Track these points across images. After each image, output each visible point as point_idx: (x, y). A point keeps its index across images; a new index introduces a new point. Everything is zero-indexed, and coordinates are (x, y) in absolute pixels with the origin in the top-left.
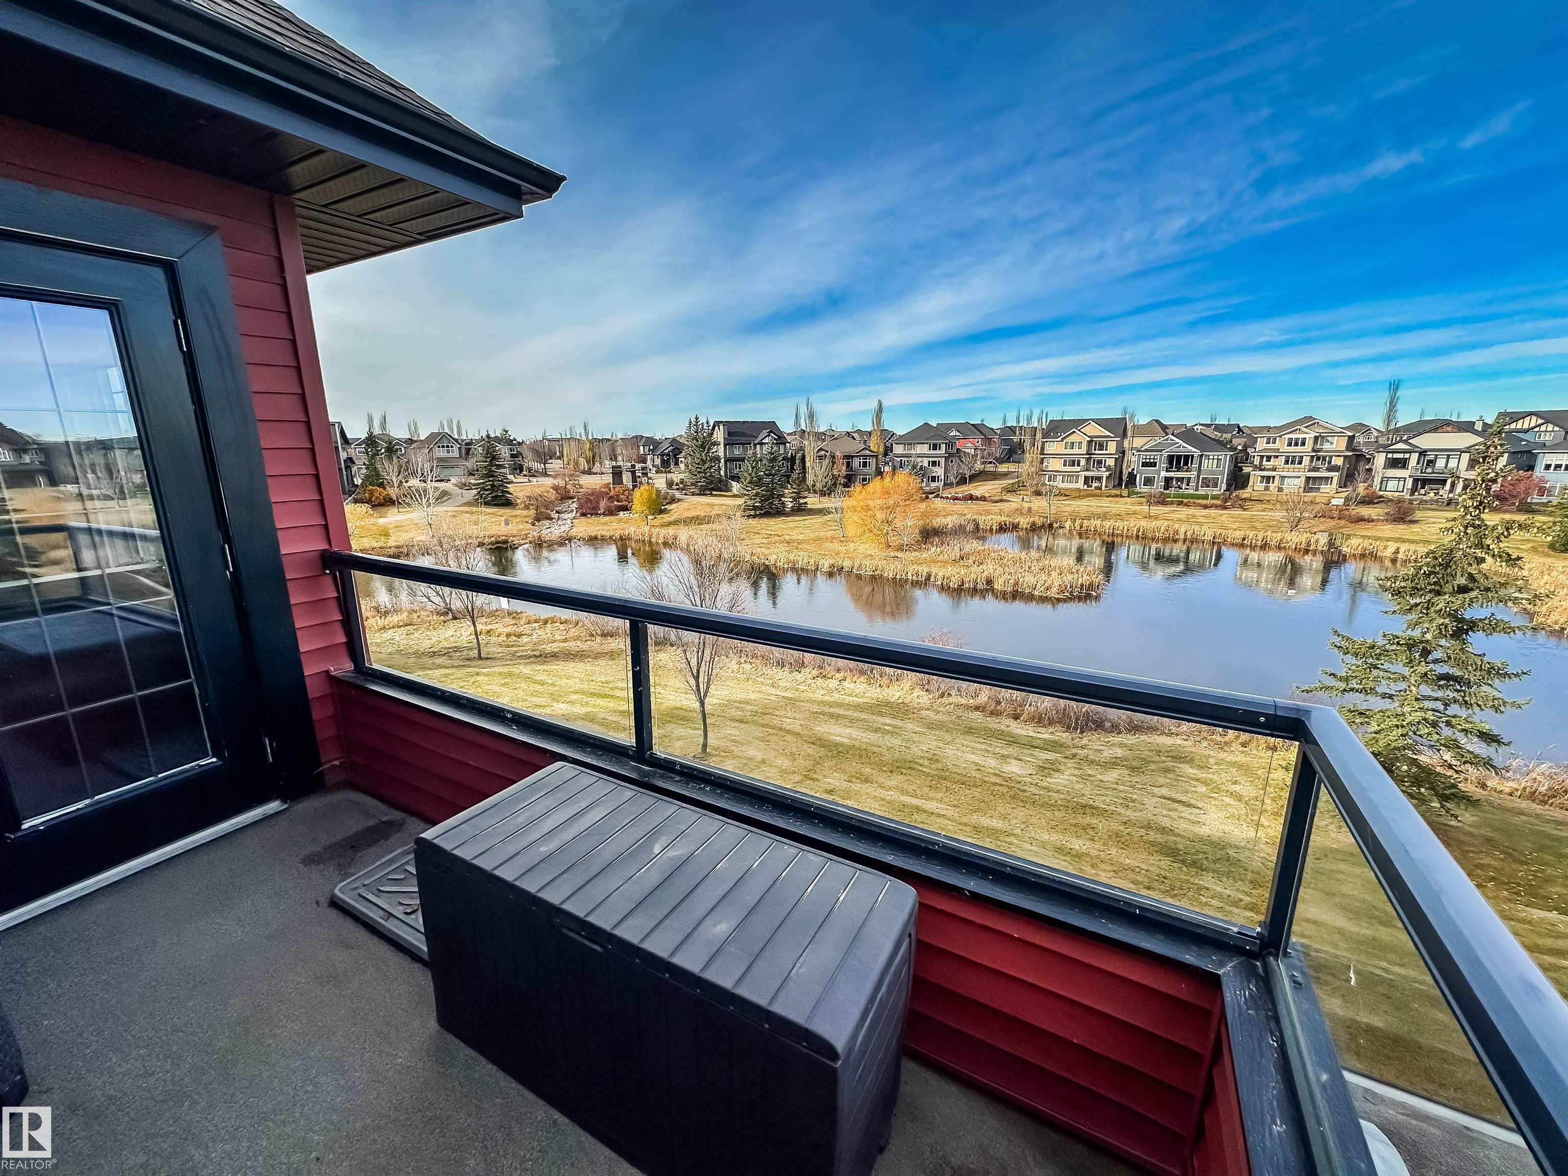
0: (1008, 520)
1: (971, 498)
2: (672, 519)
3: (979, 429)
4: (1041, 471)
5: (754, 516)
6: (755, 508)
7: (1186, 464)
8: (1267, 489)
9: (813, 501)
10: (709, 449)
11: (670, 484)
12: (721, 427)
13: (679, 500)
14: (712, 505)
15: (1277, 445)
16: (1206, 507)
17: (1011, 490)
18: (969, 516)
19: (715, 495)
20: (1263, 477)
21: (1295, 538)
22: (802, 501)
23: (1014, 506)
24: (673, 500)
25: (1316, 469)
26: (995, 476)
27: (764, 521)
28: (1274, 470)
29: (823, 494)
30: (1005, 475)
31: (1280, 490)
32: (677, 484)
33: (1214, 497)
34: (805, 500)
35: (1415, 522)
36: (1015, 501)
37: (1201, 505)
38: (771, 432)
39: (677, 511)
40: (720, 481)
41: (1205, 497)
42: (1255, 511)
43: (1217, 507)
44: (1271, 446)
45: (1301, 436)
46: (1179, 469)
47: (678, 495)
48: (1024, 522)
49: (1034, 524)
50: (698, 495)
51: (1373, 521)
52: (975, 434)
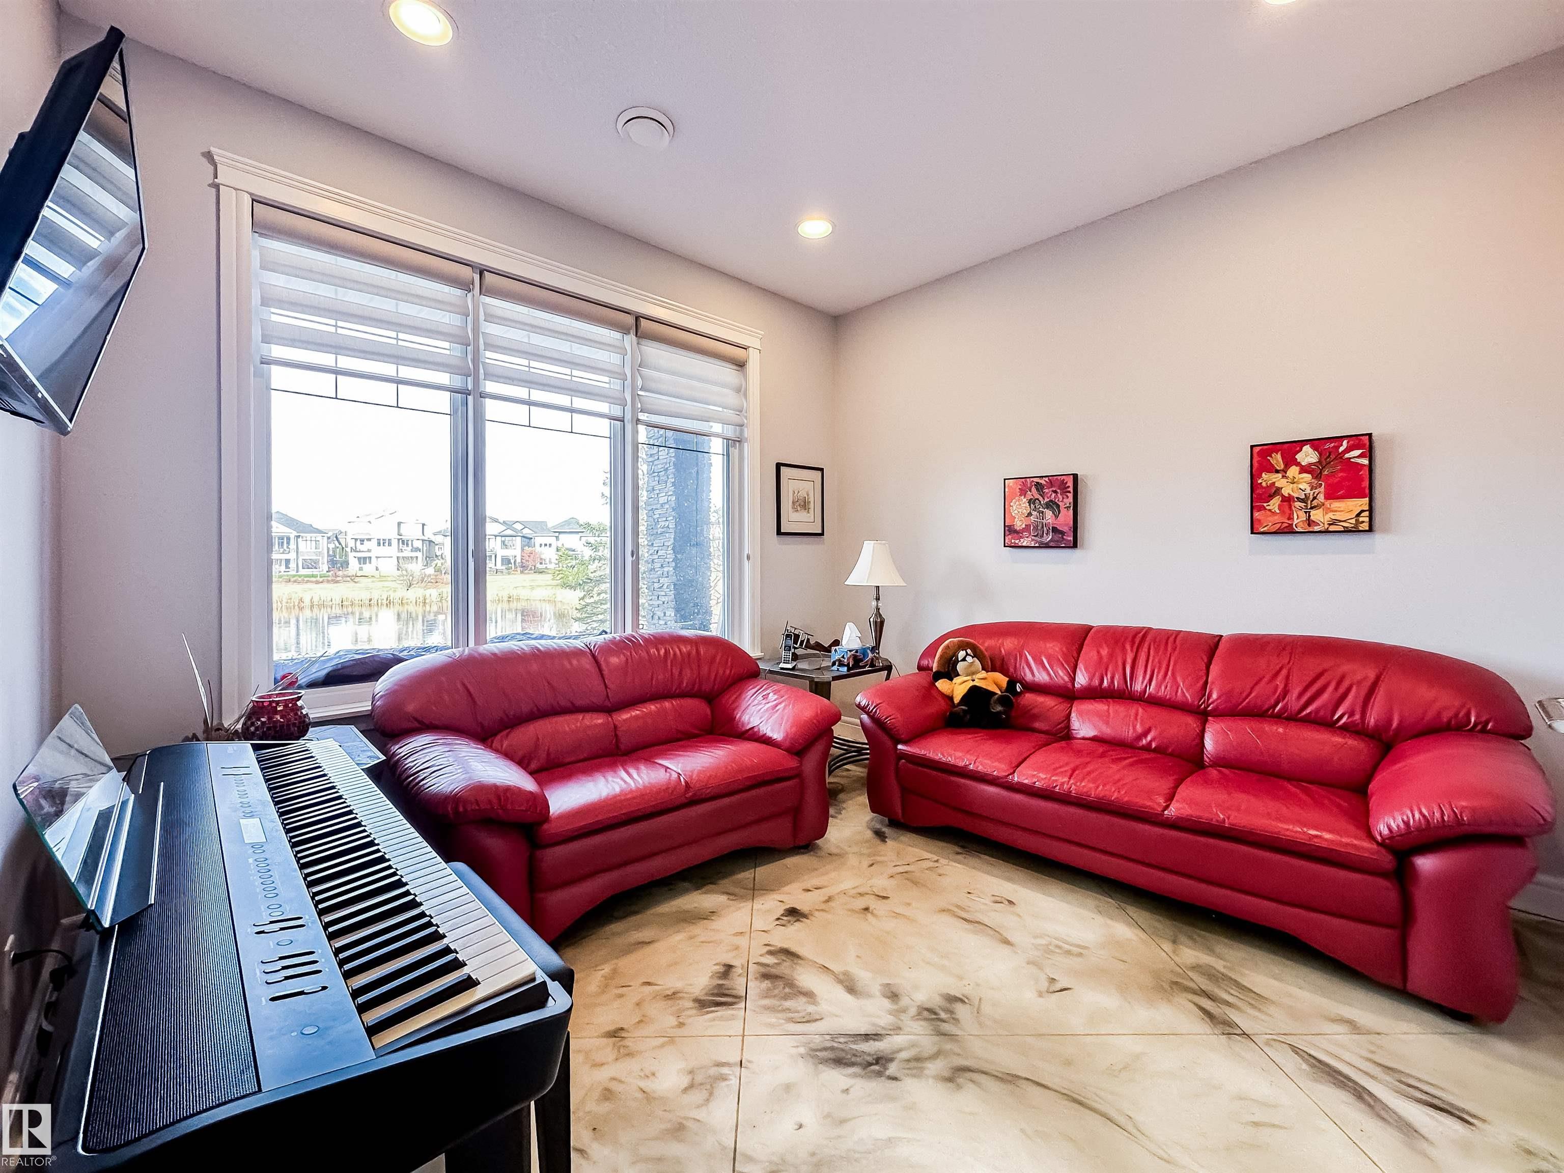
8: (364, 567)
20: (359, 559)
25: (401, 550)
28: (369, 551)
31: (377, 567)
42: (364, 583)
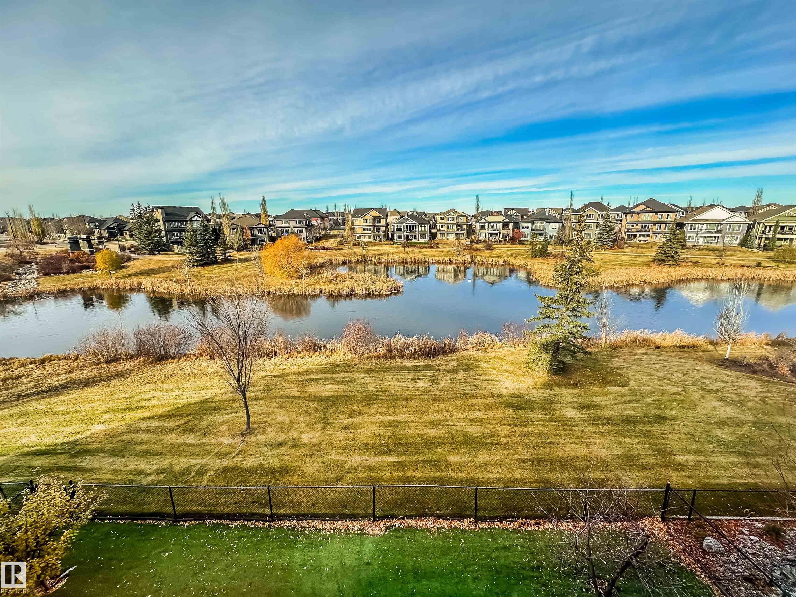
0: (346, 258)
1: (324, 248)
2: (131, 272)
3: (317, 213)
4: (353, 234)
5: (197, 266)
6: (196, 261)
7: (413, 229)
8: (442, 239)
9: (234, 255)
10: (153, 224)
11: (123, 248)
12: (159, 210)
13: (134, 259)
14: (163, 261)
15: (444, 221)
16: (424, 247)
17: (341, 243)
18: (326, 258)
19: (162, 254)
20: (441, 234)
21: (460, 259)
22: (227, 255)
23: (346, 251)
24: (129, 259)
25: (457, 230)
26: (331, 237)
27: (205, 269)
28: (444, 231)
29: (239, 250)
30: (335, 236)
31: (447, 239)
32: (129, 249)
33: (427, 243)
34: (230, 254)
35: (493, 249)
36: (345, 250)
37: (422, 247)
38: (197, 213)
39: (133, 266)
40: (164, 245)
41: (423, 243)
42: (442, 248)
43: (429, 247)
44: (442, 221)
45: (452, 217)
46: (410, 231)
47: (132, 255)
48: (353, 259)
49: (358, 260)
50: (148, 254)
51: (480, 250)
52: (316, 216)
